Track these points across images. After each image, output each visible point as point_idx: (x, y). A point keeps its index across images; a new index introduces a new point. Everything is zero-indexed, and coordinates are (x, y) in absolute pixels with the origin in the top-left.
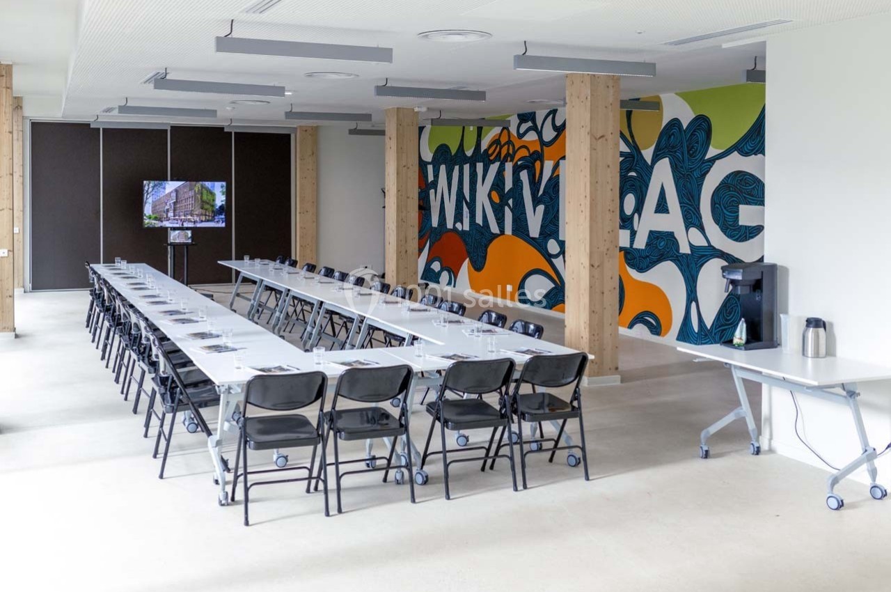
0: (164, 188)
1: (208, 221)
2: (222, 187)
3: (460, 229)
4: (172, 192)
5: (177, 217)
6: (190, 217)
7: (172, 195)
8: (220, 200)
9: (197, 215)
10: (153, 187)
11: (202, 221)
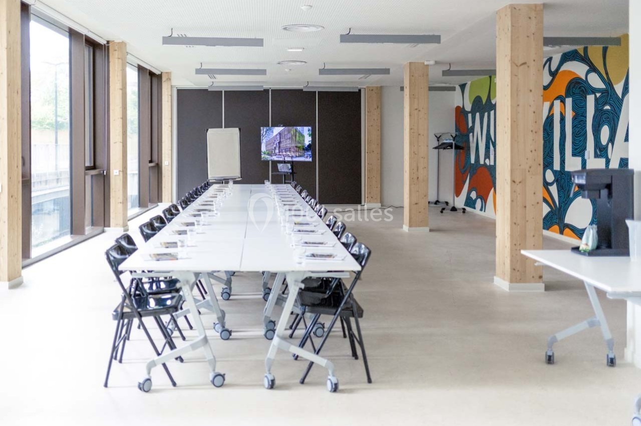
0: (273, 132)
1: (300, 156)
2: (309, 130)
3: (488, 164)
4: (277, 135)
5: (281, 153)
6: (289, 153)
7: (277, 136)
8: (308, 140)
9: (293, 152)
10: (266, 132)
11: (296, 157)
